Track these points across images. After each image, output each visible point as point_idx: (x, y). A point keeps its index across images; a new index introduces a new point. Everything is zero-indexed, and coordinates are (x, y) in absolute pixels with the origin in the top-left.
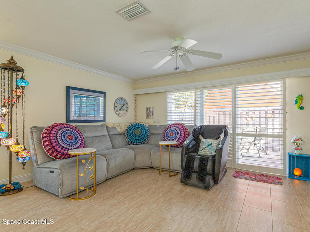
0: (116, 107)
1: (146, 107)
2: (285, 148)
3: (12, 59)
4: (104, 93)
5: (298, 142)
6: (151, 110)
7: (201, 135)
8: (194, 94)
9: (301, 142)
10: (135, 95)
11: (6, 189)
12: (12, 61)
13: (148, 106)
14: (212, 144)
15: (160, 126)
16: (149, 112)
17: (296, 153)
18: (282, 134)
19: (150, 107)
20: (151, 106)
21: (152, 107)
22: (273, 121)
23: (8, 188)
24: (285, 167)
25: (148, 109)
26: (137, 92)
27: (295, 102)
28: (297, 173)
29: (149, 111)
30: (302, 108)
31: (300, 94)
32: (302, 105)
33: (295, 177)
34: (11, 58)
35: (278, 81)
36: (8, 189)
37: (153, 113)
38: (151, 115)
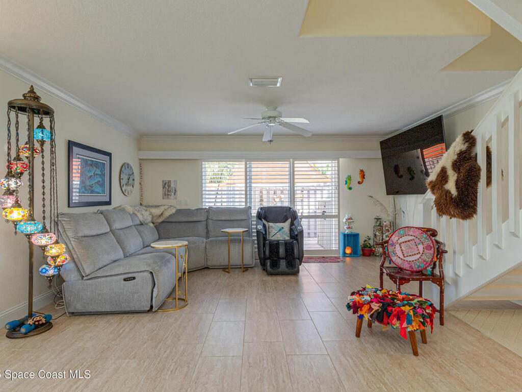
0: (122, 179)
1: (163, 181)
2: (339, 228)
3: (32, 91)
4: (109, 155)
5: (350, 221)
6: (172, 185)
7: (264, 219)
8: (243, 166)
9: (352, 221)
10: (140, 159)
11: (37, 323)
12: (32, 94)
13: (167, 179)
14: (283, 228)
15: (197, 209)
16: (168, 189)
17: (347, 232)
18: (337, 214)
19: (169, 182)
20: (172, 179)
21: (174, 181)
22: (302, 201)
23: (38, 321)
24: (339, 247)
25: (165, 184)
26: (145, 155)
27: (345, 182)
28: (348, 251)
29: (169, 186)
30: (350, 188)
31: (349, 175)
32: (351, 186)
33: (347, 255)
34: (29, 90)
35: (329, 160)
36: (39, 323)
37: (175, 190)
38: (173, 194)
